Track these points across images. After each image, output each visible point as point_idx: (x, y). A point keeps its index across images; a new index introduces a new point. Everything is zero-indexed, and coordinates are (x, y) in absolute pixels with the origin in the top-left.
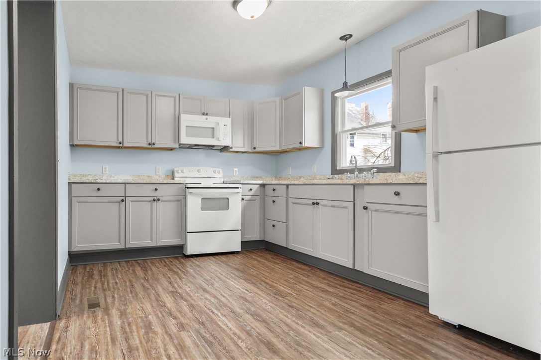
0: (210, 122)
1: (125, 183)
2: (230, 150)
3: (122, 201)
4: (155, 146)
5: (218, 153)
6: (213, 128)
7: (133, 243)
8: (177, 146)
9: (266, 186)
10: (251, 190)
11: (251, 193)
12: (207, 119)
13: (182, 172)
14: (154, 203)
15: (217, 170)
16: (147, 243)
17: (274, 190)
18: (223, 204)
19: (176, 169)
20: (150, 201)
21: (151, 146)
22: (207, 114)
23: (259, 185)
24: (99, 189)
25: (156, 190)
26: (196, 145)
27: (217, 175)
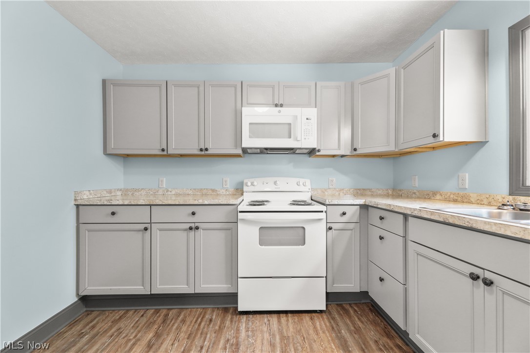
0: (285, 115)
1: (151, 205)
2: (317, 154)
3: (146, 229)
4: (209, 152)
5: (306, 157)
6: (290, 124)
7: (161, 288)
8: (240, 152)
9: (370, 209)
10: (344, 214)
11: (345, 219)
12: (280, 112)
13: (252, 184)
14: (192, 233)
15: (302, 181)
16: (181, 288)
17: (382, 218)
18: (298, 236)
19: (245, 181)
20: (186, 230)
21: (203, 153)
22: (281, 106)
23: (359, 206)
24: (113, 214)
25: (193, 214)
26: (266, 149)
27: (302, 188)
